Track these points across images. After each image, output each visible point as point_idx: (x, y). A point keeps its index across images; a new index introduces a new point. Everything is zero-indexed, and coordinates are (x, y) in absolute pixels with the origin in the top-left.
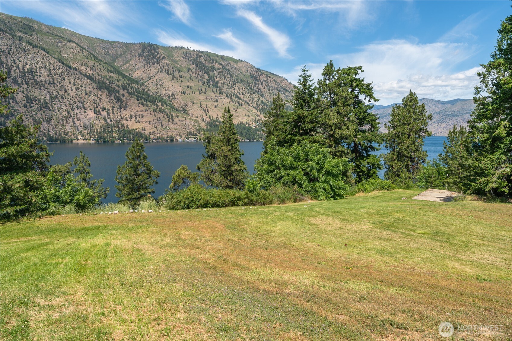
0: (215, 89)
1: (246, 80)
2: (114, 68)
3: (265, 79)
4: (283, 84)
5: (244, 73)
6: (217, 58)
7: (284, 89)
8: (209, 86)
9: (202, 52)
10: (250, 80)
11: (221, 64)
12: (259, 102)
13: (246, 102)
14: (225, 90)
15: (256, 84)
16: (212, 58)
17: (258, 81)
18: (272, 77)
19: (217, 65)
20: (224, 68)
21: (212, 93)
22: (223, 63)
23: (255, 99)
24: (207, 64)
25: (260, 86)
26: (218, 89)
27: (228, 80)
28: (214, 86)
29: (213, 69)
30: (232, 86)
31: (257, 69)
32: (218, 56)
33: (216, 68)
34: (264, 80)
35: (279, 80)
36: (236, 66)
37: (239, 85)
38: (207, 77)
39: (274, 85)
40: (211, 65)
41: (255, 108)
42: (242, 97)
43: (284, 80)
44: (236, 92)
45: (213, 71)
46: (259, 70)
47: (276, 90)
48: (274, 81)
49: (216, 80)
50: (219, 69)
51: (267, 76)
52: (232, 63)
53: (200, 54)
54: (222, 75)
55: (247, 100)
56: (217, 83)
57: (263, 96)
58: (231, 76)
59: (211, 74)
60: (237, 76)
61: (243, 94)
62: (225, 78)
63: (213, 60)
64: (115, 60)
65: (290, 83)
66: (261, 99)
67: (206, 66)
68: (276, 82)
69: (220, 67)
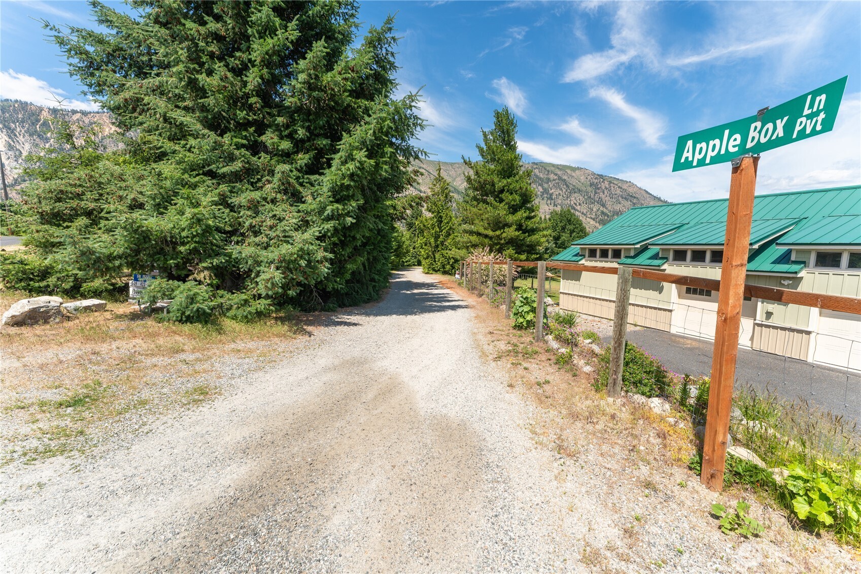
0: (549, 202)
1: (584, 189)
2: (455, 189)
3: (607, 186)
4: (631, 190)
5: (582, 181)
6: (553, 169)
7: (631, 196)
8: (543, 199)
9: (536, 164)
10: (589, 189)
11: (556, 175)
12: (599, 213)
13: (583, 213)
14: (560, 202)
15: (596, 193)
16: (547, 168)
17: (598, 189)
18: (616, 182)
19: (552, 176)
20: (560, 178)
21: (546, 206)
22: (559, 173)
23: (594, 209)
24: (541, 176)
25: (601, 195)
26: (553, 201)
27: (564, 190)
28: (548, 199)
29: (549, 180)
30: (568, 197)
31: (598, 175)
32: (553, 165)
33: (552, 179)
34: (606, 188)
35: (625, 187)
36: (574, 174)
37: (576, 195)
38: (541, 190)
39: (618, 192)
40: (546, 176)
41: (594, 219)
42: (578, 208)
43: (632, 185)
44: (572, 203)
45: (547, 183)
46: (601, 176)
47: (620, 198)
48: (619, 187)
49: (551, 192)
50: (554, 180)
51: (610, 182)
52: (569, 172)
53: (535, 167)
54: (557, 186)
55: (585, 211)
56: (551, 195)
57: (603, 205)
58: (567, 186)
59: (546, 186)
60: (574, 186)
61: (580, 204)
62: (561, 189)
63: (548, 171)
64: (454, 180)
65: (640, 189)
66: (602, 209)
67: (540, 179)
68: (621, 188)
69: (556, 177)
